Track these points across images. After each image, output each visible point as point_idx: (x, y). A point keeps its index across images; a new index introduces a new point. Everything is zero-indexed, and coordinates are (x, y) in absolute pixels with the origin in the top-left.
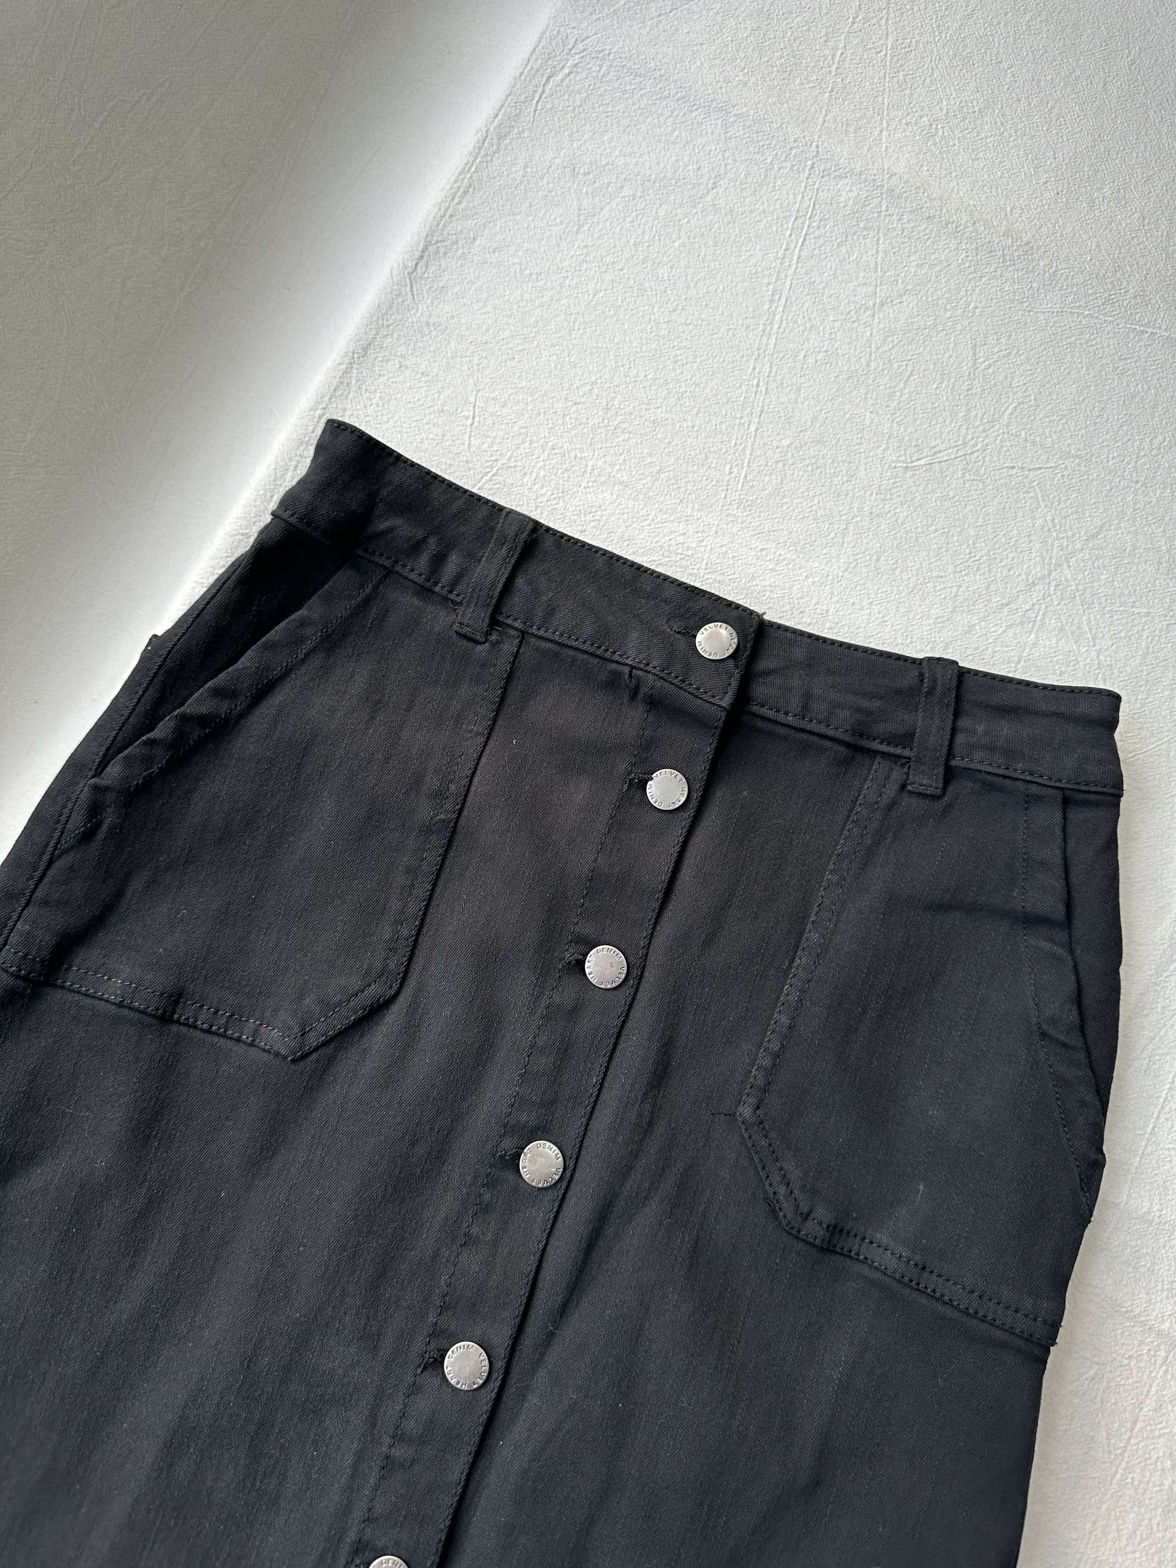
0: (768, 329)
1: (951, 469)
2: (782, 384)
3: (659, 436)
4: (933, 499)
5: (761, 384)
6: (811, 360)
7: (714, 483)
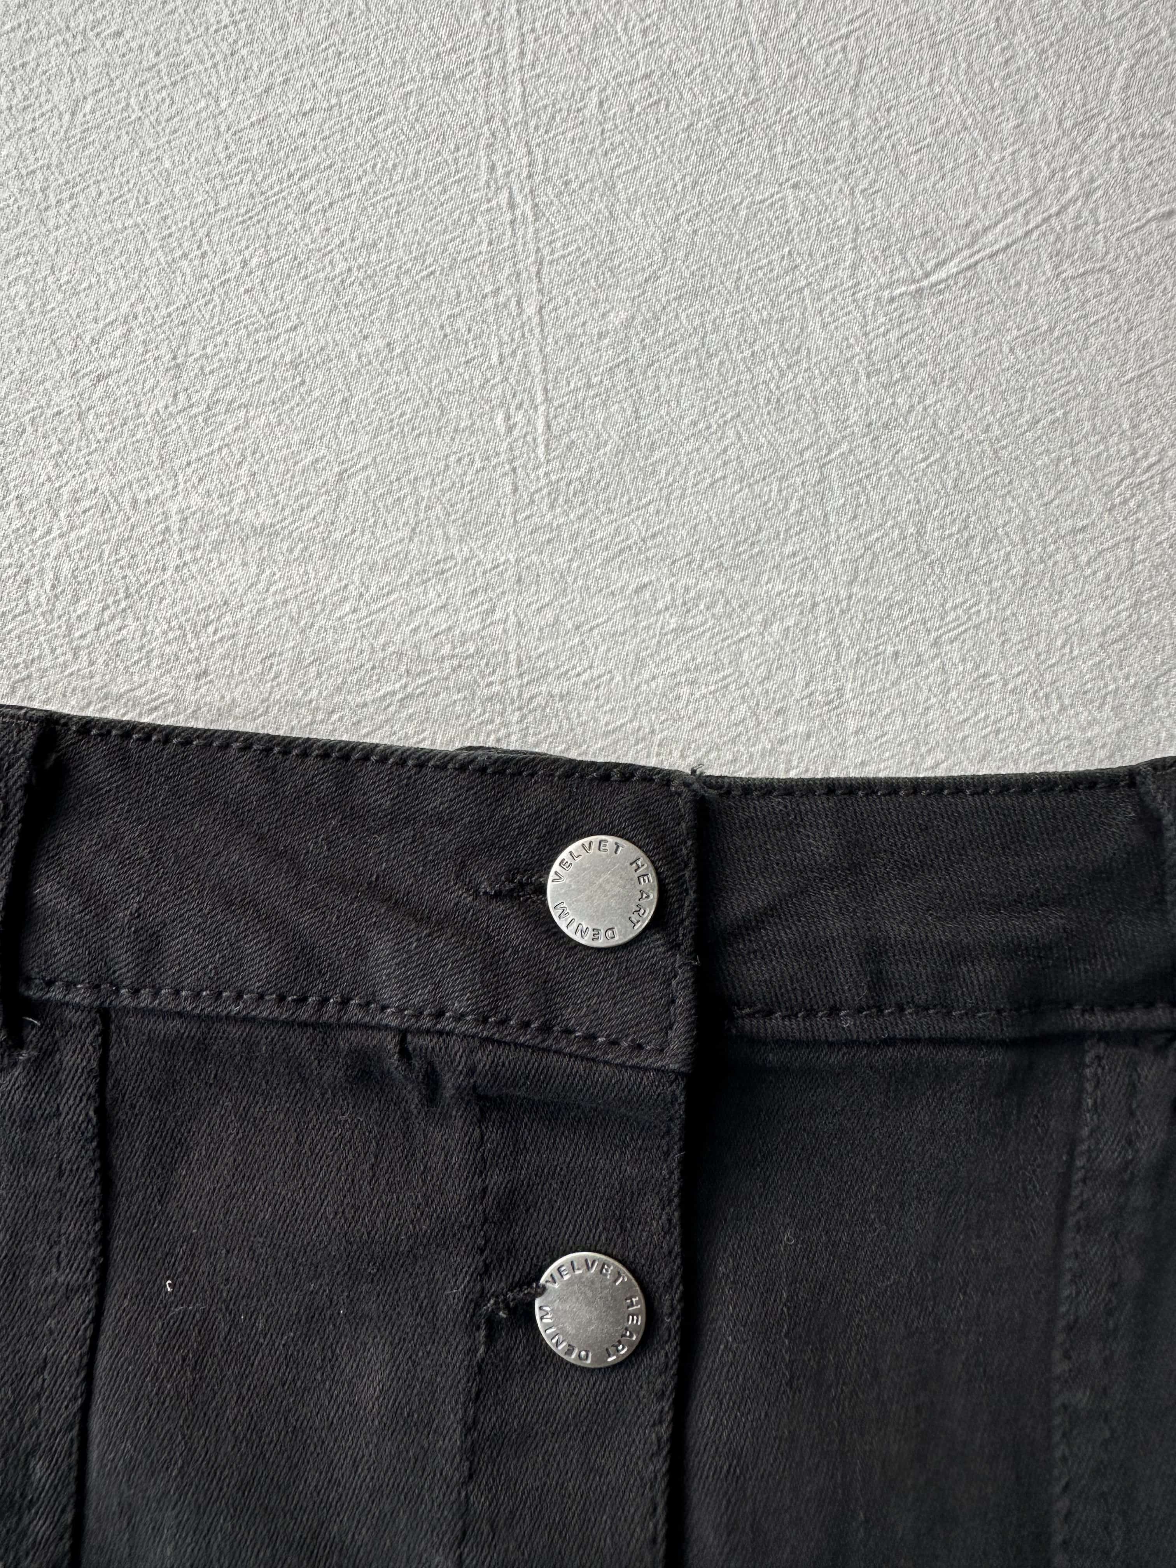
0: (497, 66)
1: (1025, 263)
2: (566, 183)
3: (317, 393)
4: (1006, 349)
5: (519, 199)
6: (617, 108)
7: (478, 464)
